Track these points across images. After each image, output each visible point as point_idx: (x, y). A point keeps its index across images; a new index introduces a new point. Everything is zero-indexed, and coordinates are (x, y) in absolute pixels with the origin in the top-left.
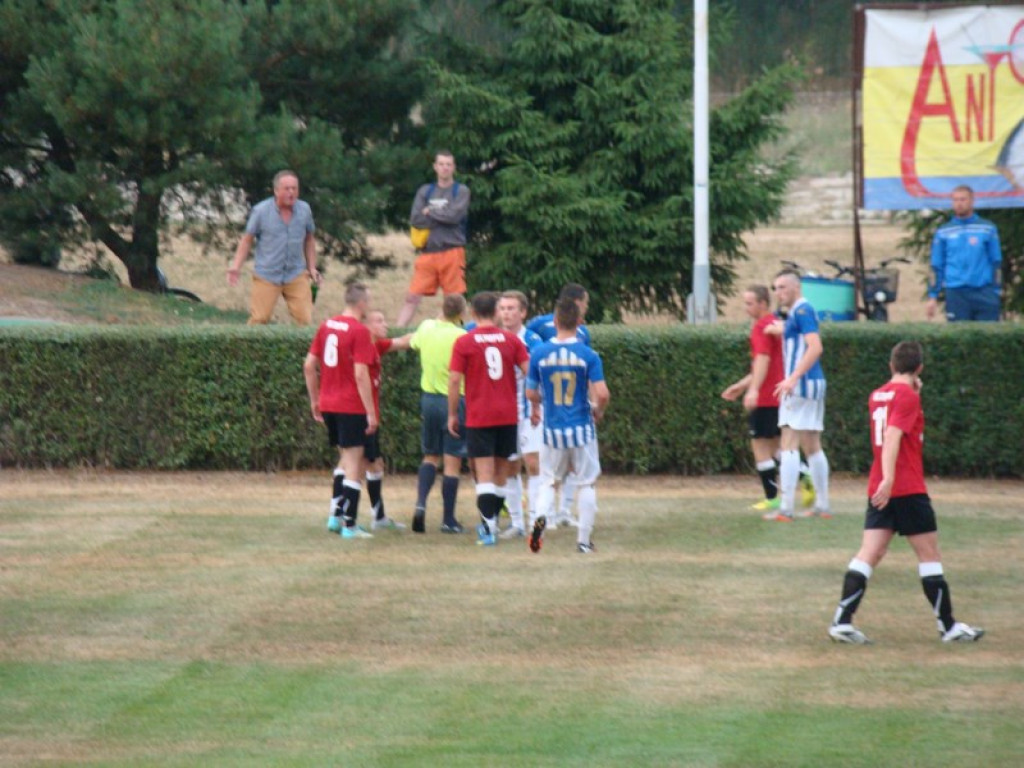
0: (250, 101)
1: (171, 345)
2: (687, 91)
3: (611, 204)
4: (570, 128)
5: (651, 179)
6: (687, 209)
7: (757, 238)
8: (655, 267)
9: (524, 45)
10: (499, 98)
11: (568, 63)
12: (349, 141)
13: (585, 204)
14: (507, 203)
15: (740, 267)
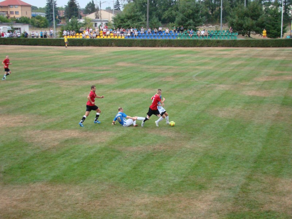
0: (255, 27)
1: (250, 40)
2: (281, 25)
3: (276, 32)
4: (274, 28)
5: (279, 30)
6: (281, 32)
7: (285, 34)
8: (278, 35)
9: (271, 23)
10: (270, 26)
11: (274, 24)
12: (261, 29)
13: (275, 32)
14: (270, 32)
15: (284, 35)
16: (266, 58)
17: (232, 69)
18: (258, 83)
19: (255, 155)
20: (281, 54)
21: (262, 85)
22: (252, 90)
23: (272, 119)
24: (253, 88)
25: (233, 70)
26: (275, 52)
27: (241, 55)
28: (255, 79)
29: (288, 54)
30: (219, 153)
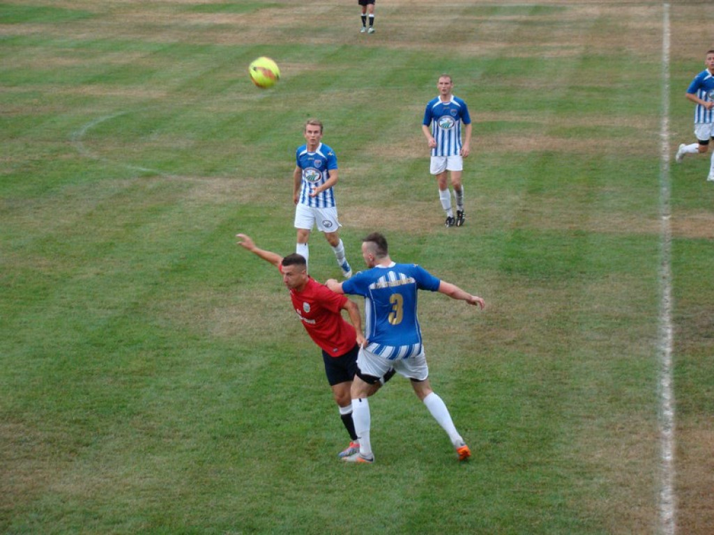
16: (416, 47)
17: (261, 102)
18: (388, 169)
19: (395, 515)
20: (486, 28)
21: (408, 178)
22: (363, 202)
23: (463, 342)
24: (367, 195)
25: (264, 108)
26: (456, 17)
27: (296, 31)
28: (371, 149)
29: (517, 26)
30: (225, 515)
